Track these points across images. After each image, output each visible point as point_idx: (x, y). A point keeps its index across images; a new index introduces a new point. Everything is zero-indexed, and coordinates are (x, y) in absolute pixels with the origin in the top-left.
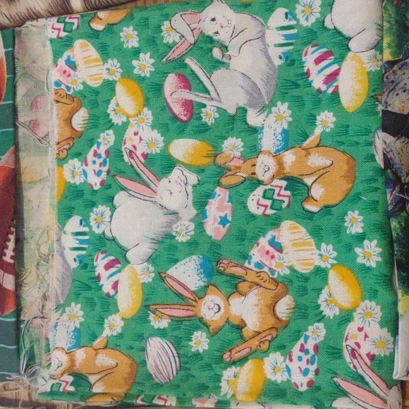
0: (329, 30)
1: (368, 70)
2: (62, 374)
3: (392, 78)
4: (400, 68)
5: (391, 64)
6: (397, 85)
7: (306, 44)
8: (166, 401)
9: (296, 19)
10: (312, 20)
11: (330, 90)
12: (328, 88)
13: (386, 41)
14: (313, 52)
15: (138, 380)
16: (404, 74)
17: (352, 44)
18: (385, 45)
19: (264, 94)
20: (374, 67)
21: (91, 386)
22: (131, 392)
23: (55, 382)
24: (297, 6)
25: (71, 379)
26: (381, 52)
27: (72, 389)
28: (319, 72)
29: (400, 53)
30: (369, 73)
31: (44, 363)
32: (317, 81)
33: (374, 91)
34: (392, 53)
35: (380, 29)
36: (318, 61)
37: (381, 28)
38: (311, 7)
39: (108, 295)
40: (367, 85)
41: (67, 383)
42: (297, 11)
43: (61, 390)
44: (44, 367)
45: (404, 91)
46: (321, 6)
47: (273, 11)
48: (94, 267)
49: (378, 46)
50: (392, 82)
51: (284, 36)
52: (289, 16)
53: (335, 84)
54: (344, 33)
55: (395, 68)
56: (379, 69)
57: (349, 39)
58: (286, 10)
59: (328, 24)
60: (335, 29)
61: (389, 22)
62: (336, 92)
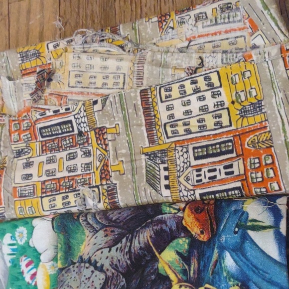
0: (31, 247)
1: (49, 274)
3: (61, 279)
4: (66, 272)
5: (61, 270)
6: (64, 283)
7: (21, 255)
9: (16, 240)
10: (24, 241)
11: (33, 284)
12: (32, 282)
13: (59, 255)
14: (25, 260)
16: (68, 276)
17: (42, 257)
18: (59, 258)
19: (3, 282)
20: (52, 272)
24: (16, 232)
26: (57, 262)
28: (28, 272)
29: (66, 263)
30: (50, 275)
32: (27, 278)
33: (53, 286)
34: (62, 263)
35: (56, 249)
36: (27, 265)
37: (56, 247)
38: (22, 234)
39: (28, 283)
40: (49, 282)
42: (16, 236)
45: (68, 287)
46: (27, 234)
47: (4, 235)
48: (20, 266)
49: (55, 259)
50: (62, 281)
51: (11, 249)
52: (13, 238)
53: (35, 280)
54: (38, 250)
55: (63, 272)
56: (55, 272)
57: (40, 254)
58: (11, 235)
59: (31, 244)
60: (34, 247)
61: (60, 244)
62: (36, 285)
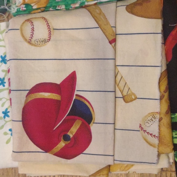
2: (21, 5)
8: (61, 7)
15: (50, 2)
21: (32, 7)
22: (48, 6)
23: (18, 8)
25: (24, 6)
27: (25, 9)
31: (13, 3)
41: (23, 7)
43: (21, 10)
44: (13, 4)
